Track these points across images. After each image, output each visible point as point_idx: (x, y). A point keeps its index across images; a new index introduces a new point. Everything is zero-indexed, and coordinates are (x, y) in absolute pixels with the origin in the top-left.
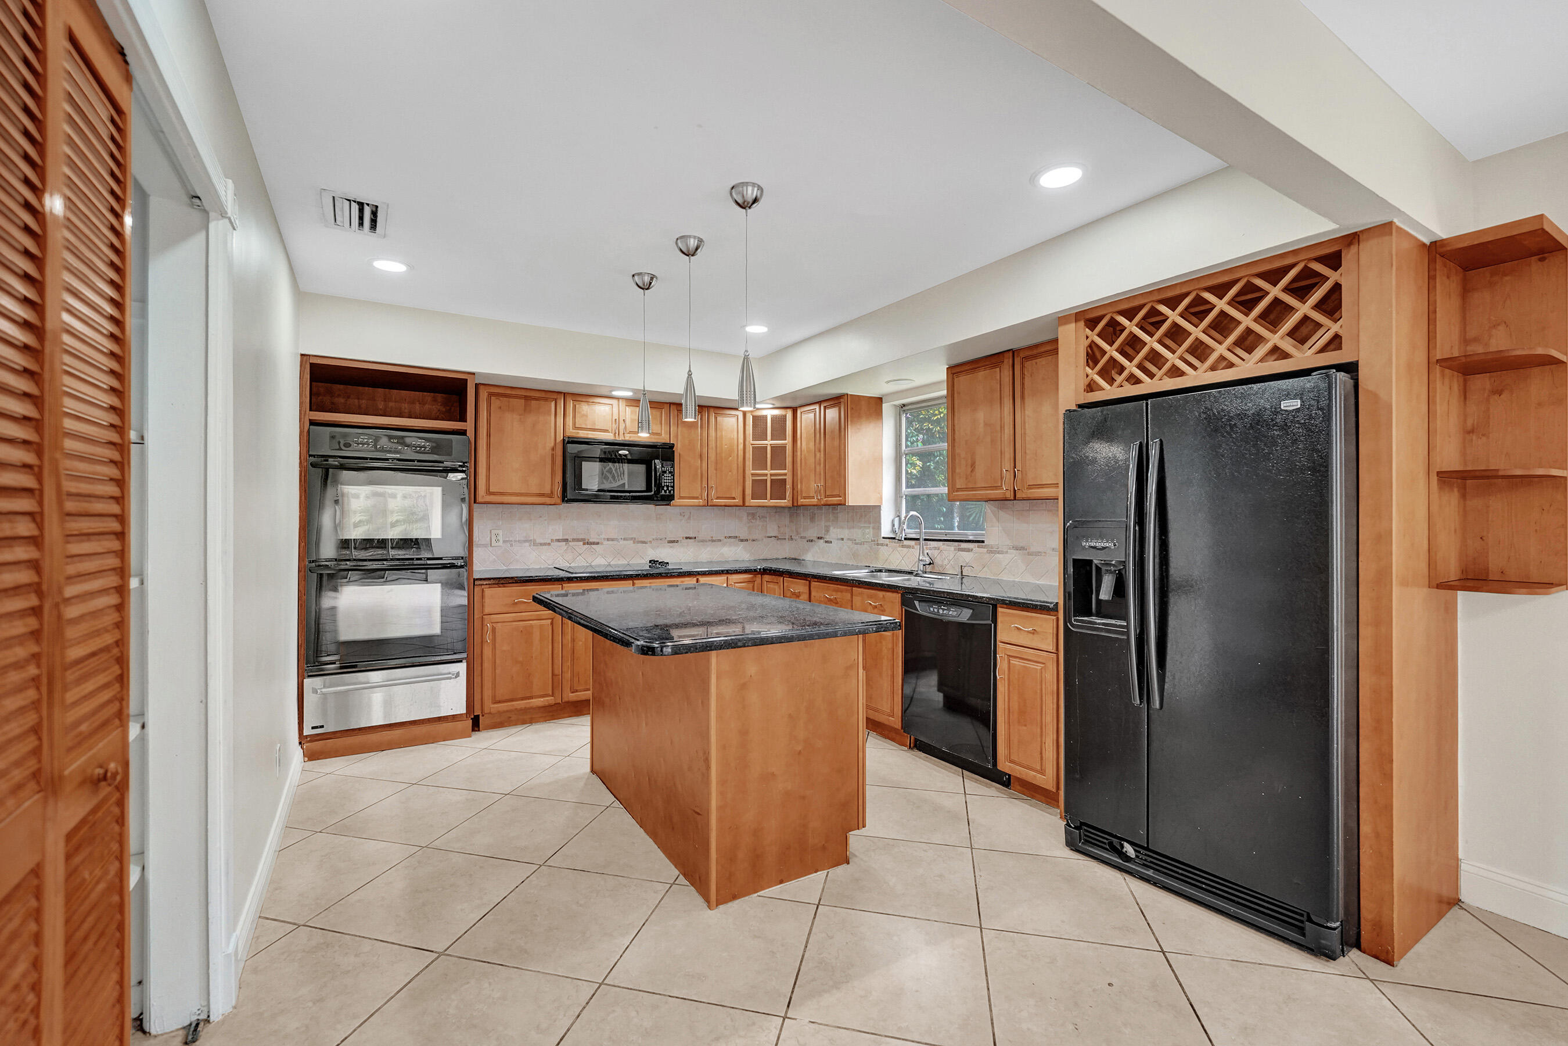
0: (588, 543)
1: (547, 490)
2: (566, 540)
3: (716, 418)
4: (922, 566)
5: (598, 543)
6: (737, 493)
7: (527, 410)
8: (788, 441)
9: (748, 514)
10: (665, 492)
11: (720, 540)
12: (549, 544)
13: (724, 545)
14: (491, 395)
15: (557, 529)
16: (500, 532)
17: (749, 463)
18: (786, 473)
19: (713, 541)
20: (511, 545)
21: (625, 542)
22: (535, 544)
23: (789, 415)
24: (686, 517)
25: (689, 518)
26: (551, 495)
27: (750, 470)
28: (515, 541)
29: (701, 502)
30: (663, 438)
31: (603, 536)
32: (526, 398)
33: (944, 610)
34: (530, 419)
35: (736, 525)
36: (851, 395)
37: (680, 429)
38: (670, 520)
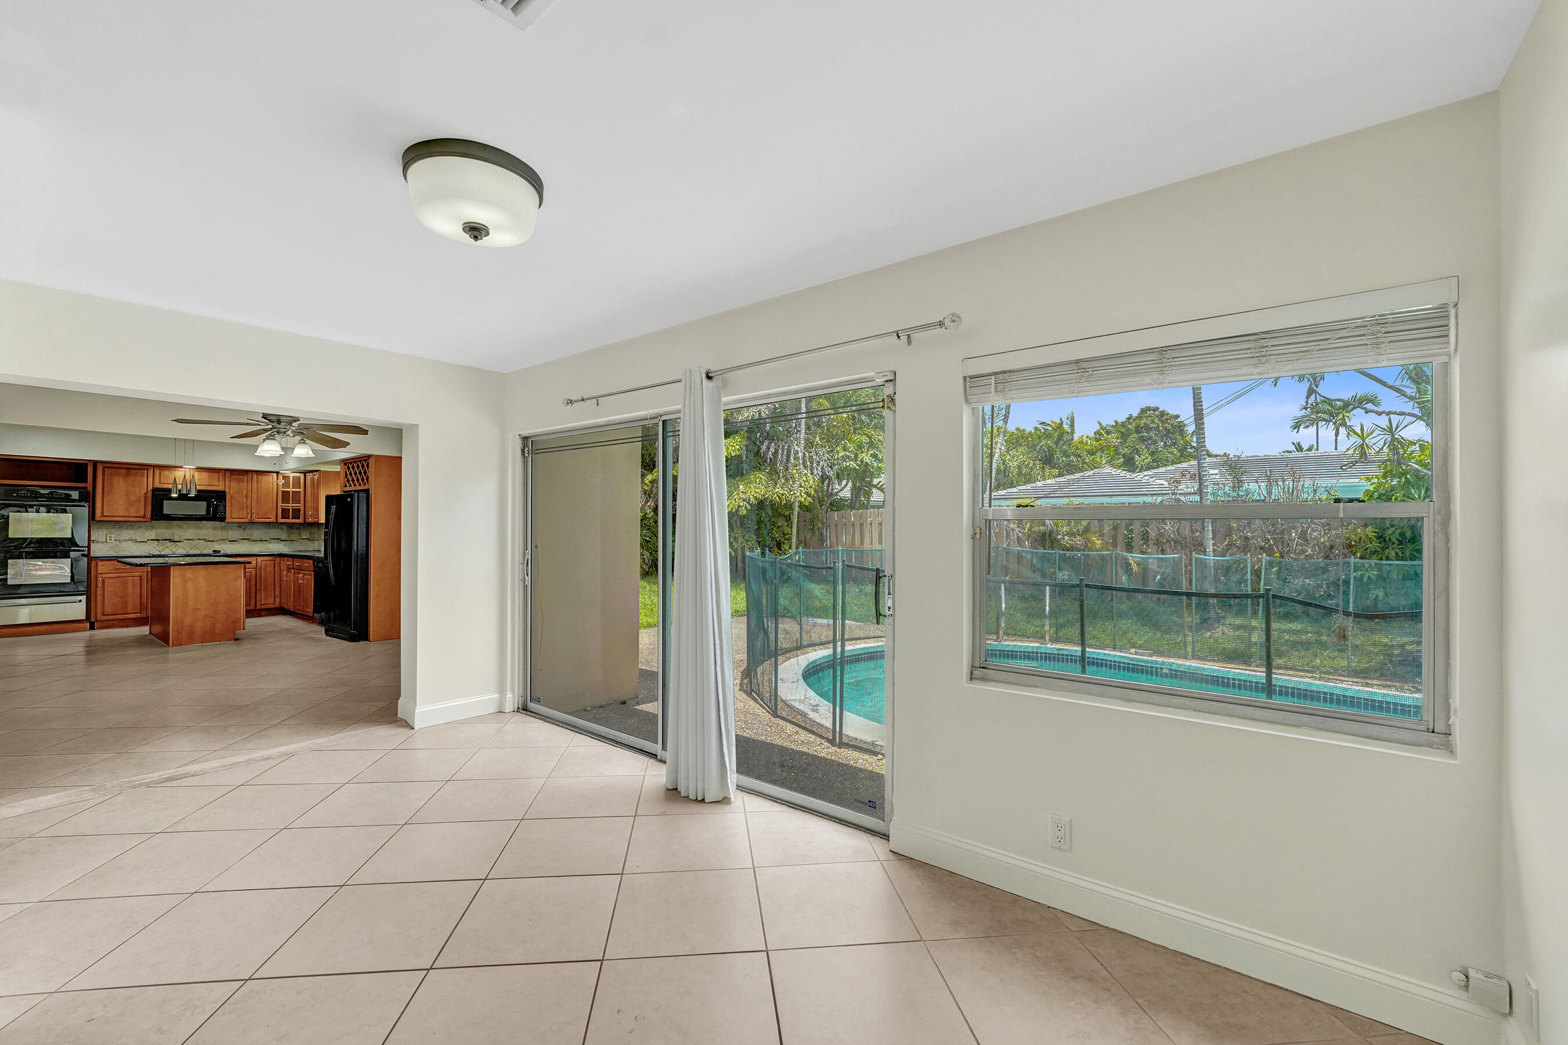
0: (173, 542)
1: (142, 513)
2: (158, 540)
3: (257, 477)
5: (180, 542)
6: (272, 516)
7: (128, 475)
8: (301, 490)
9: (288, 527)
10: (220, 515)
11: (267, 541)
12: (146, 542)
13: (270, 543)
14: (104, 468)
15: (152, 534)
16: (113, 535)
17: (280, 500)
18: (301, 506)
19: (261, 541)
20: (120, 542)
21: (199, 541)
22: (136, 542)
23: (302, 476)
24: (243, 528)
25: (245, 528)
26: (144, 517)
27: (280, 504)
28: (123, 540)
29: (247, 520)
30: (220, 488)
31: (184, 538)
32: (128, 469)
34: (131, 479)
35: (275, 533)
36: (323, 471)
37: (232, 483)
38: (231, 529)
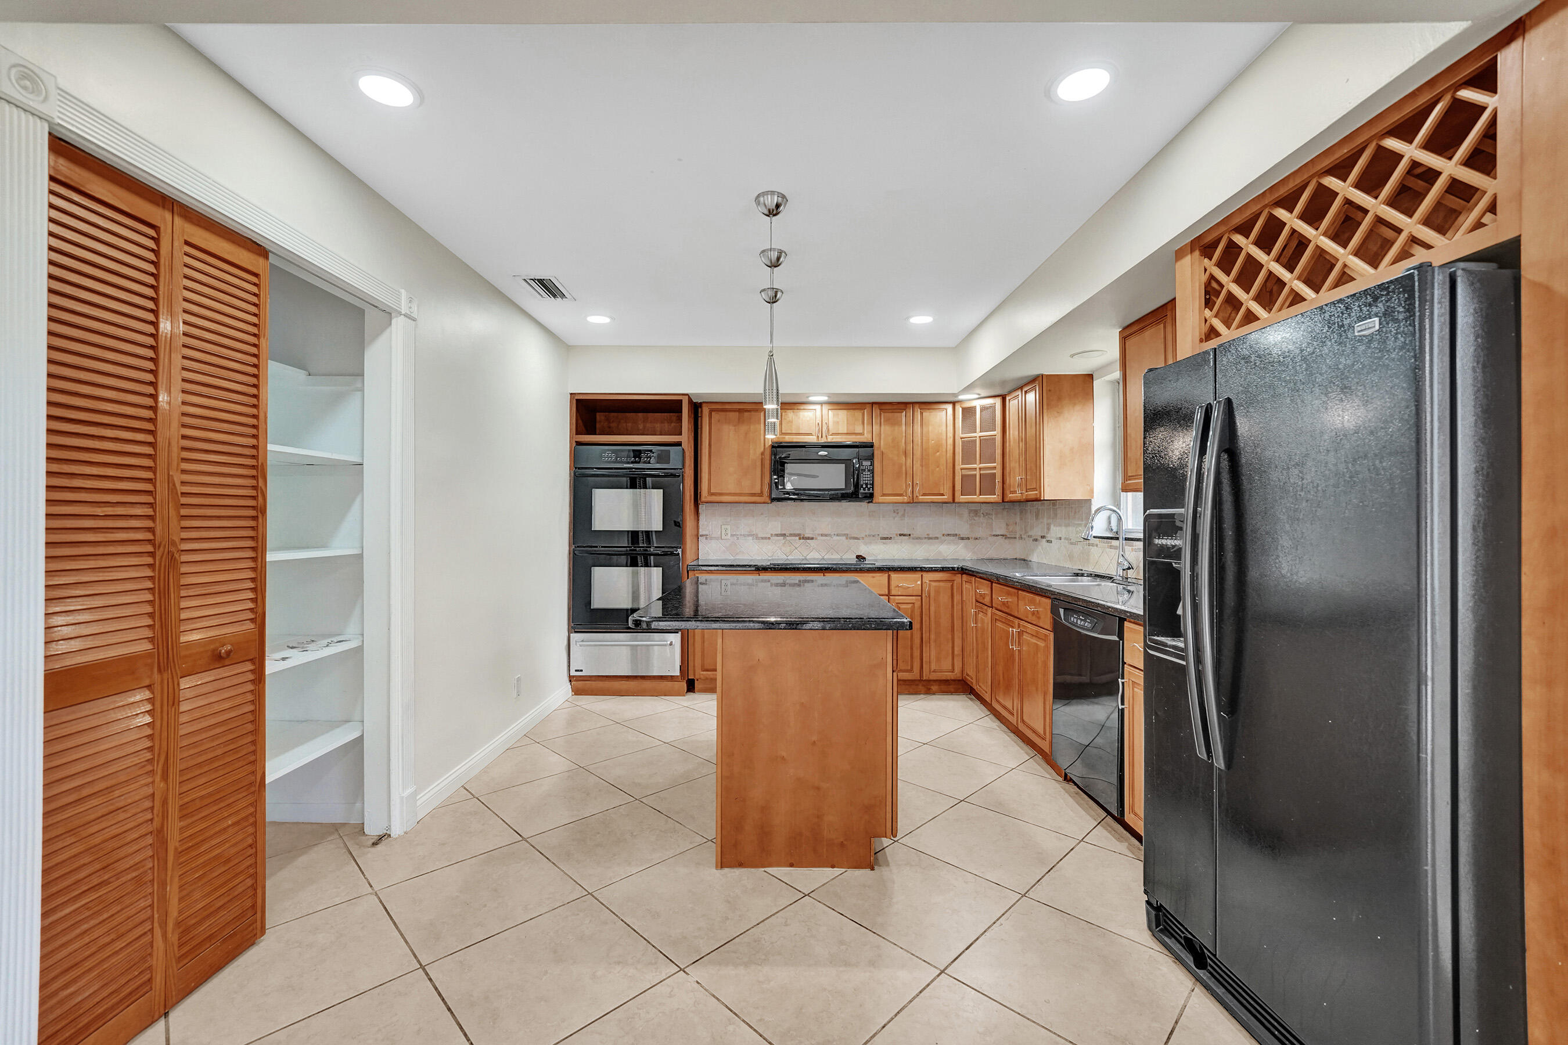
0: (803, 538)
1: (757, 490)
2: (784, 535)
3: (922, 414)
4: (1121, 571)
5: (812, 539)
6: (946, 489)
7: (740, 421)
8: (997, 432)
9: (970, 511)
10: (864, 489)
11: (937, 538)
12: (769, 538)
13: (942, 542)
14: (711, 411)
15: (775, 525)
16: (729, 527)
17: (959, 458)
18: (995, 466)
19: (930, 538)
20: (738, 539)
21: (838, 538)
22: (757, 538)
23: (998, 402)
24: (900, 514)
25: (903, 515)
26: (761, 494)
27: (959, 466)
28: (741, 535)
29: (906, 499)
30: (866, 438)
31: (817, 532)
32: (740, 411)
33: (1081, 620)
34: (743, 428)
35: (950, 523)
36: (1047, 375)
37: (883, 427)
38: (883, 517)
